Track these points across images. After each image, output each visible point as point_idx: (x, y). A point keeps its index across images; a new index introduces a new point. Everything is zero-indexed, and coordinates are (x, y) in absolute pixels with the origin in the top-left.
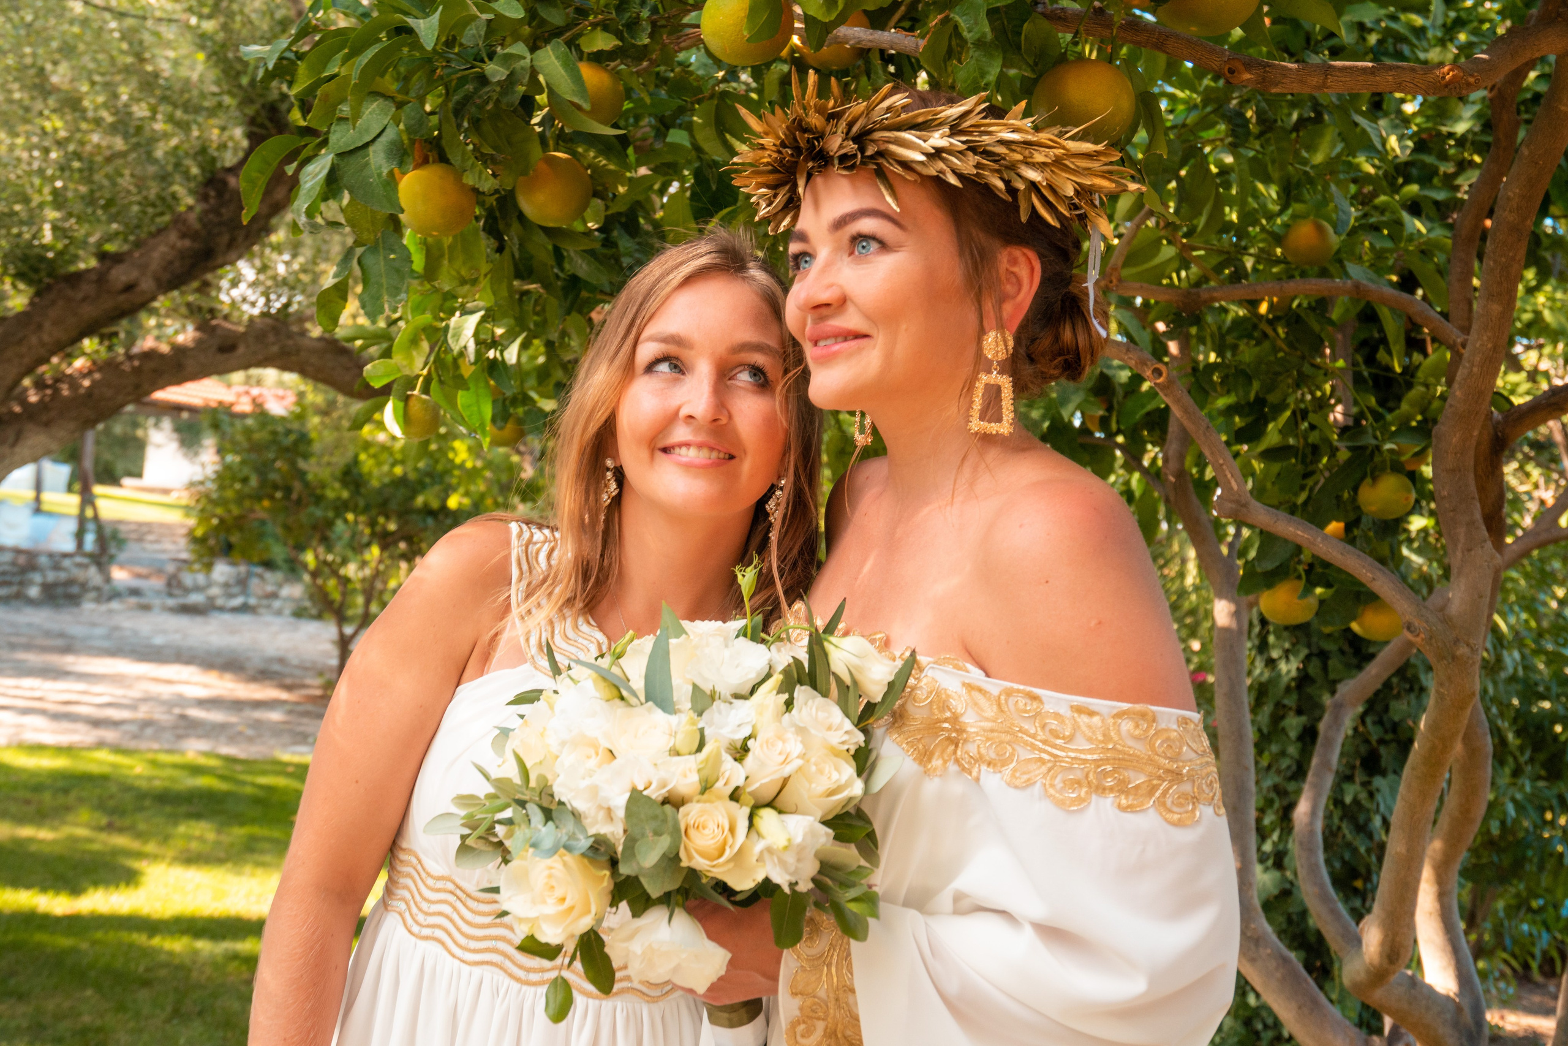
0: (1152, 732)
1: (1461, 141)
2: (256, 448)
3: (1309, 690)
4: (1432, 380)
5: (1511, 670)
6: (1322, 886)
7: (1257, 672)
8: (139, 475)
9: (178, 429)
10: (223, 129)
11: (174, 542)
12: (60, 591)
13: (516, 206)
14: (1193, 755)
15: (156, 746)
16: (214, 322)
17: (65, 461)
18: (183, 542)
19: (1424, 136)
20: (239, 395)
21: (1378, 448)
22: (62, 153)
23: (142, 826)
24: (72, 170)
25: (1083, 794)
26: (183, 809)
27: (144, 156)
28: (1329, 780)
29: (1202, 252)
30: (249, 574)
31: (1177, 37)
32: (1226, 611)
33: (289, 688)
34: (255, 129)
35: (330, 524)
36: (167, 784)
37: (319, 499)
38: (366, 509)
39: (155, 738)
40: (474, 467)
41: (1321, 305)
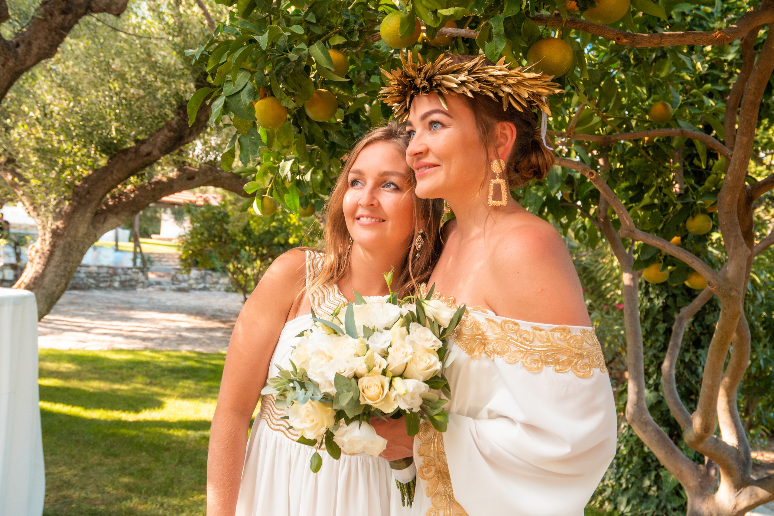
0: (569, 337)
1: (731, 63)
2: (206, 220)
3: (668, 312)
4: (719, 172)
5: (760, 300)
6: (675, 399)
7: (644, 304)
8: (159, 233)
9: (174, 213)
10: (185, 84)
11: (174, 261)
12: (127, 283)
13: (305, 113)
14: (589, 346)
15: (169, 349)
16: (185, 167)
17: (127, 229)
18: (177, 261)
19: (714, 62)
20: (197, 197)
21: (695, 203)
22: (118, 98)
23: (164, 383)
24: (122, 105)
25: (539, 365)
26: (181, 375)
27: (152, 98)
28: (677, 352)
29: (613, 119)
30: (206, 274)
31: (593, 25)
32: (628, 278)
33: (224, 322)
34: (199, 84)
35: (239, 251)
36: (174, 365)
37: (233, 241)
38: (254, 245)
39: (169, 345)
40: (299, 225)
41: (669, 139)
